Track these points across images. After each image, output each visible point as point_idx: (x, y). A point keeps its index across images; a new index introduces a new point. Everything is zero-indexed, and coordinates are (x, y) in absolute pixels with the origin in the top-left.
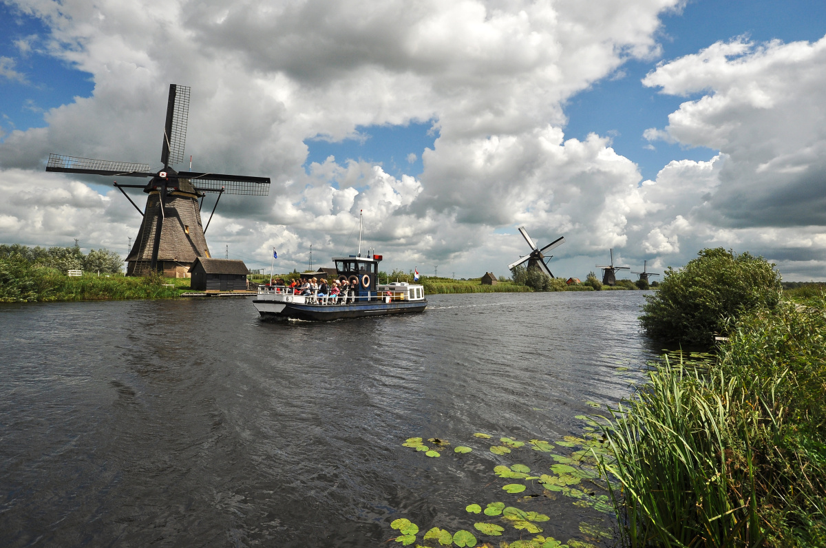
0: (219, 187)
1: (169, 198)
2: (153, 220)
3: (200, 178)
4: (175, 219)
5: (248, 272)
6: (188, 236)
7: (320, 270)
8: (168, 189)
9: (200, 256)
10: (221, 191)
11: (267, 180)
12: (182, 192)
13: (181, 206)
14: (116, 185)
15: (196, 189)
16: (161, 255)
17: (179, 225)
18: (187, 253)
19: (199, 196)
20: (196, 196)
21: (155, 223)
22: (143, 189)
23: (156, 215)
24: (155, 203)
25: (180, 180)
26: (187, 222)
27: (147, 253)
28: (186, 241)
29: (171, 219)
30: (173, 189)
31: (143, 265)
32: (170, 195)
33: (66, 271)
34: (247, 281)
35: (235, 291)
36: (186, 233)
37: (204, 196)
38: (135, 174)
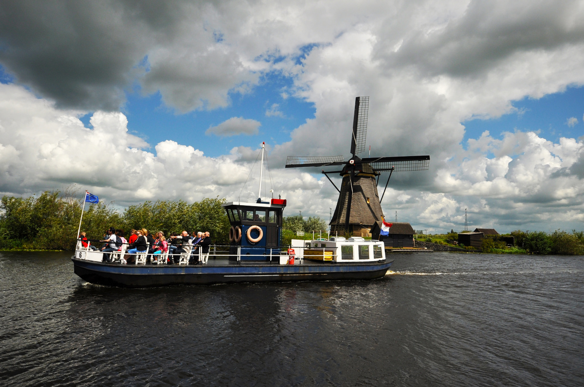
0: (390, 167)
1: (356, 178)
2: (345, 195)
3: (376, 162)
4: (360, 193)
5: (413, 232)
6: (369, 205)
7: (477, 230)
8: (355, 172)
9: (378, 220)
10: (392, 169)
11: (427, 158)
12: (364, 173)
13: (364, 183)
14: (323, 172)
15: (374, 170)
16: (352, 220)
17: (363, 198)
18: (369, 219)
19: (376, 175)
20: (374, 175)
21: (347, 197)
22: (339, 173)
23: (348, 191)
24: (347, 183)
25: (363, 164)
26: (368, 195)
27: (342, 219)
28: (368, 209)
29: (357, 193)
30: (359, 172)
31: (340, 227)
32: (356, 176)
33: (295, 231)
34: (414, 240)
35: (404, 248)
36: (368, 204)
37: (379, 174)
38: (335, 164)
